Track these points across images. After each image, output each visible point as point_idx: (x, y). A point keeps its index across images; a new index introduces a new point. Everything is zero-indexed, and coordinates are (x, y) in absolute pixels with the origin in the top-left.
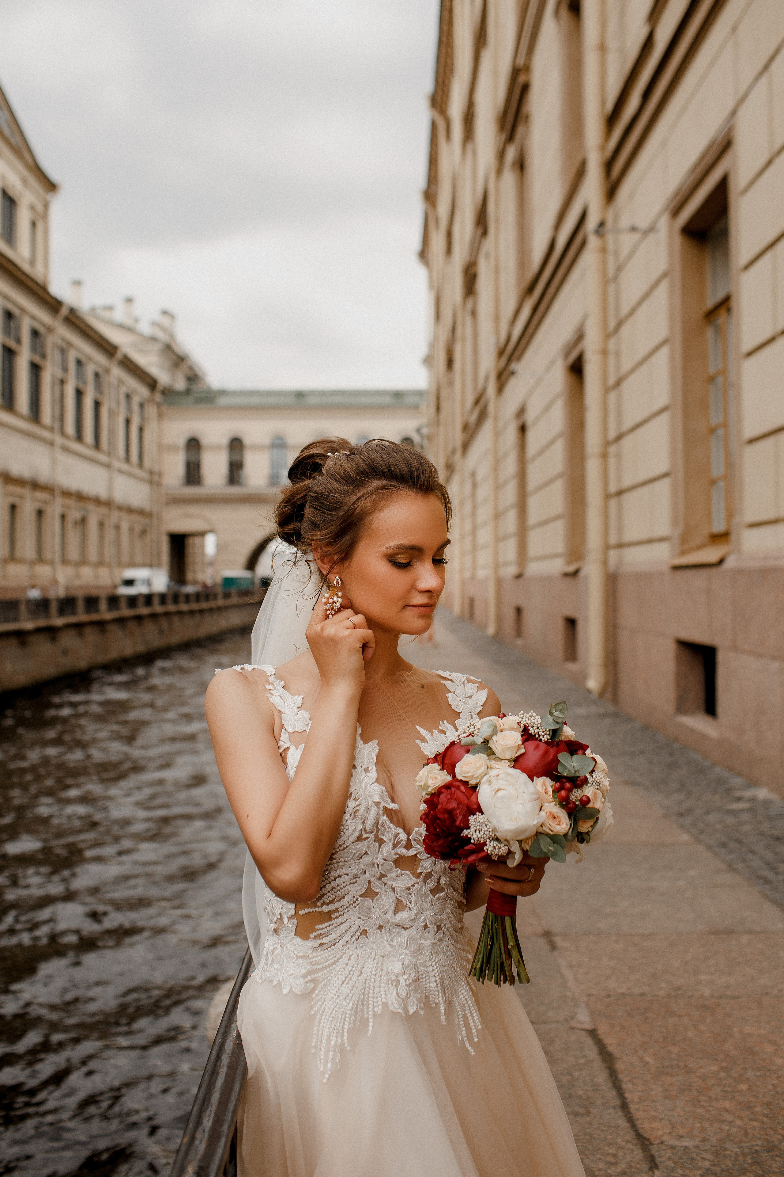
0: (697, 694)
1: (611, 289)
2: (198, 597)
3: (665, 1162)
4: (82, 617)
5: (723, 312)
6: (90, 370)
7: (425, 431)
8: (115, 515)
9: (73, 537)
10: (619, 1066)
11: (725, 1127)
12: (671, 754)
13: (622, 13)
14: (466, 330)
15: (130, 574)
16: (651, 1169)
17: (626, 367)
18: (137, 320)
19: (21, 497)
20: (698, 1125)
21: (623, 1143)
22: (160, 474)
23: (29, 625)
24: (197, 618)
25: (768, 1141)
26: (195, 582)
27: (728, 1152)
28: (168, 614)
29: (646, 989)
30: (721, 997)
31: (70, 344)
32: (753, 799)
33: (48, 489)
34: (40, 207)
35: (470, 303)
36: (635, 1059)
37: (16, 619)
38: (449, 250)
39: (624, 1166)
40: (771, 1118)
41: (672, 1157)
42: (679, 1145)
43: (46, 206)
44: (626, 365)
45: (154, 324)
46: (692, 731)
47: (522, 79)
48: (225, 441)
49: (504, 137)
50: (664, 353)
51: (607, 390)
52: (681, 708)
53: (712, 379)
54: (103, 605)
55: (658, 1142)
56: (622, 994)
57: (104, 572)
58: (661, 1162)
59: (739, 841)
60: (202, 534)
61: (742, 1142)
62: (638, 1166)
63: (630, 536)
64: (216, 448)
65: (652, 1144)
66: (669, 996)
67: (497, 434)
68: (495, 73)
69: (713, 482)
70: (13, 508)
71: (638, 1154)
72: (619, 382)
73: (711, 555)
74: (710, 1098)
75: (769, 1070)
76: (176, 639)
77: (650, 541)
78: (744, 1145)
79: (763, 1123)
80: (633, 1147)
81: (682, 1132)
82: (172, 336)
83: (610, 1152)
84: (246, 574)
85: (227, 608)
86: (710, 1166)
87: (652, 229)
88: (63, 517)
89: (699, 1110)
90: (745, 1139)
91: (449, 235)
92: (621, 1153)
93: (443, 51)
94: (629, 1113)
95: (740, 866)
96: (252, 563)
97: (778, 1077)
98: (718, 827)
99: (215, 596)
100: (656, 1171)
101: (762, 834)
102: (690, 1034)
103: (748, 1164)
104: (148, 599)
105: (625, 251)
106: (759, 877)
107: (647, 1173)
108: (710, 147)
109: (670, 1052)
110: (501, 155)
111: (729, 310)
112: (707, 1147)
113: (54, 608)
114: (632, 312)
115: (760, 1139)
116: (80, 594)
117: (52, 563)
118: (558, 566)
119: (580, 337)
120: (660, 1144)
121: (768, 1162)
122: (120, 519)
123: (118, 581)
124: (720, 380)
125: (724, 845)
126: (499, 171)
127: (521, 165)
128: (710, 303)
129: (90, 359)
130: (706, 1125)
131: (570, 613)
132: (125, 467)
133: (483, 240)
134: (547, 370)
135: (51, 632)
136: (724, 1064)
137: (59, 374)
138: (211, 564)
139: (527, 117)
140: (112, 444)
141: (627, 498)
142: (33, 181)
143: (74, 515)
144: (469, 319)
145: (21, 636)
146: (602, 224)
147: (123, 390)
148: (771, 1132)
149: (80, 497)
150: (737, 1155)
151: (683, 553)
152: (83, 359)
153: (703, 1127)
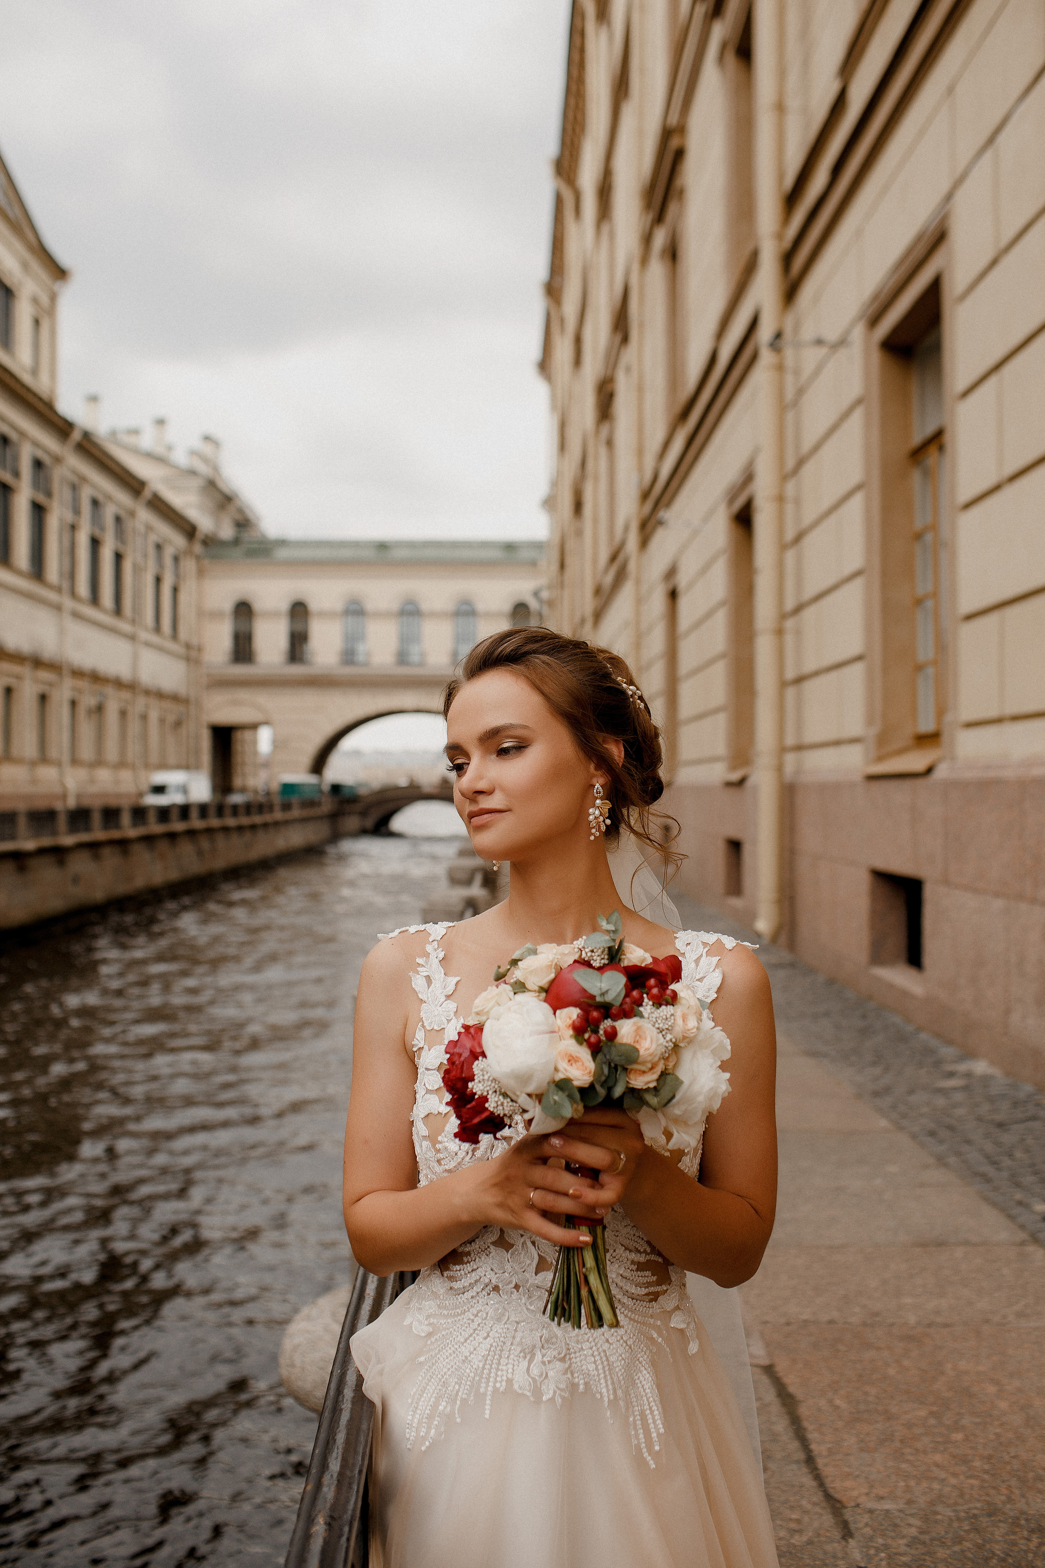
0: (897, 939)
1: (790, 416)
2: (248, 808)
3: (861, 1529)
4: (98, 834)
5: (933, 450)
6: (109, 512)
7: (545, 595)
8: (141, 702)
9: (86, 729)
10: (803, 1411)
11: (936, 1486)
12: (864, 1017)
13: (806, 63)
14: (599, 464)
15: (160, 778)
16: (844, 1538)
17: (808, 517)
18: (170, 448)
19: (19, 677)
20: (902, 1484)
21: (809, 1507)
22: (200, 649)
23: (30, 845)
24: (248, 836)
25: (989, 1503)
26: (243, 790)
27: (939, 1517)
28: (209, 831)
29: (835, 1314)
30: (929, 1325)
31: (83, 479)
32: (969, 1075)
33: (54, 667)
34: (45, 300)
35: (605, 429)
36: (823, 1403)
37: (13, 837)
38: (578, 361)
39: (810, 1534)
40: (993, 1475)
41: (870, 1523)
42: (879, 1508)
43: (53, 298)
44: (809, 515)
45: (193, 453)
46: (891, 986)
47: (675, 143)
48: (284, 606)
49: (650, 217)
50: (857, 503)
51: (783, 547)
52: (877, 957)
53: (918, 536)
54: (126, 819)
55: (853, 1504)
56: (805, 1321)
57: (126, 775)
58: (857, 1529)
59: (951, 1128)
60: (254, 727)
61: (956, 1504)
62: (828, 1534)
63: (812, 735)
64: (274, 615)
65: (846, 1507)
66: (865, 1324)
67: (639, 601)
68: (640, 133)
69: (919, 668)
70: (9, 691)
71: (827, 1520)
72: (798, 538)
73: (916, 761)
74: (917, 1450)
75: (991, 1416)
76: (219, 863)
77: (837, 743)
78: (959, 1508)
79: (983, 1481)
80: (820, 1511)
81: (882, 1492)
82: (216, 469)
83: (794, 1516)
84: (312, 779)
85: (286, 823)
86: (917, 1534)
87: (842, 342)
88: (73, 704)
89: (904, 1466)
90: (960, 1501)
91: (578, 341)
92: (806, 1519)
93: (572, 101)
94: (816, 1469)
95: (952, 1160)
96: (319, 764)
97: (1002, 1425)
98: (925, 1110)
99: (270, 808)
100: (850, 1540)
101: (980, 1119)
102: (891, 1371)
103: (965, 1531)
104: (184, 810)
105: (808, 368)
106: (977, 1174)
107: (839, 1542)
108: (919, 239)
109: (866, 1394)
110: (647, 240)
111: (941, 448)
112: (913, 1511)
113: (62, 822)
114: (817, 448)
115: (979, 1501)
116: (96, 804)
117: (59, 764)
118: (719, 773)
119: (748, 478)
120: (855, 1507)
121: (989, 1529)
122: (147, 706)
123: (145, 787)
124: (929, 537)
125: (932, 1134)
126: (644, 260)
127: (673, 254)
128: (917, 439)
129: (109, 498)
130: (912, 1483)
131: (734, 834)
132: (154, 639)
133: (622, 351)
134: (706, 519)
135: (58, 853)
136: (935, 1409)
137: (69, 517)
138: (266, 765)
139: (681, 193)
140: (137, 609)
141: (809, 686)
142: (35, 266)
143: (88, 701)
144: (603, 451)
145: (19, 858)
146: (778, 336)
147: (153, 538)
148: (992, 1492)
149: (95, 678)
150: (951, 1520)
151: (880, 759)
152: (100, 498)
153: (907, 1486)
